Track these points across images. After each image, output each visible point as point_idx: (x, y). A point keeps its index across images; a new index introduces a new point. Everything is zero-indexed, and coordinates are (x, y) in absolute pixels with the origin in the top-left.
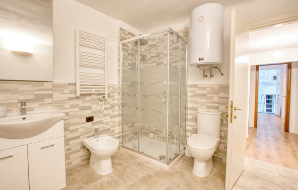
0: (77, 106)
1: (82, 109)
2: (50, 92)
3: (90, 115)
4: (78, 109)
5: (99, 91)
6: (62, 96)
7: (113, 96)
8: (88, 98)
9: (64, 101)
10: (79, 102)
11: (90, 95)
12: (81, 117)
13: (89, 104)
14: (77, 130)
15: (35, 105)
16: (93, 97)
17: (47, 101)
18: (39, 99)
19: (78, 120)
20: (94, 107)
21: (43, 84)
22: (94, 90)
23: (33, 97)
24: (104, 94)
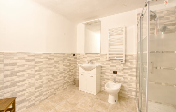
0: (109, 64)
1: (111, 66)
2: (100, 57)
3: (115, 70)
4: (109, 66)
5: (121, 58)
6: (103, 59)
7: (132, 62)
8: (114, 61)
9: (104, 61)
10: (110, 62)
11: (116, 60)
12: (111, 70)
13: (115, 64)
14: (109, 76)
15: (95, 62)
16: (117, 61)
17: (99, 61)
18: (96, 59)
19: (109, 71)
20: (117, 66)
21: (97, 55)
22: (116, 57)
23: (95, 59)
24: (123, 60)
